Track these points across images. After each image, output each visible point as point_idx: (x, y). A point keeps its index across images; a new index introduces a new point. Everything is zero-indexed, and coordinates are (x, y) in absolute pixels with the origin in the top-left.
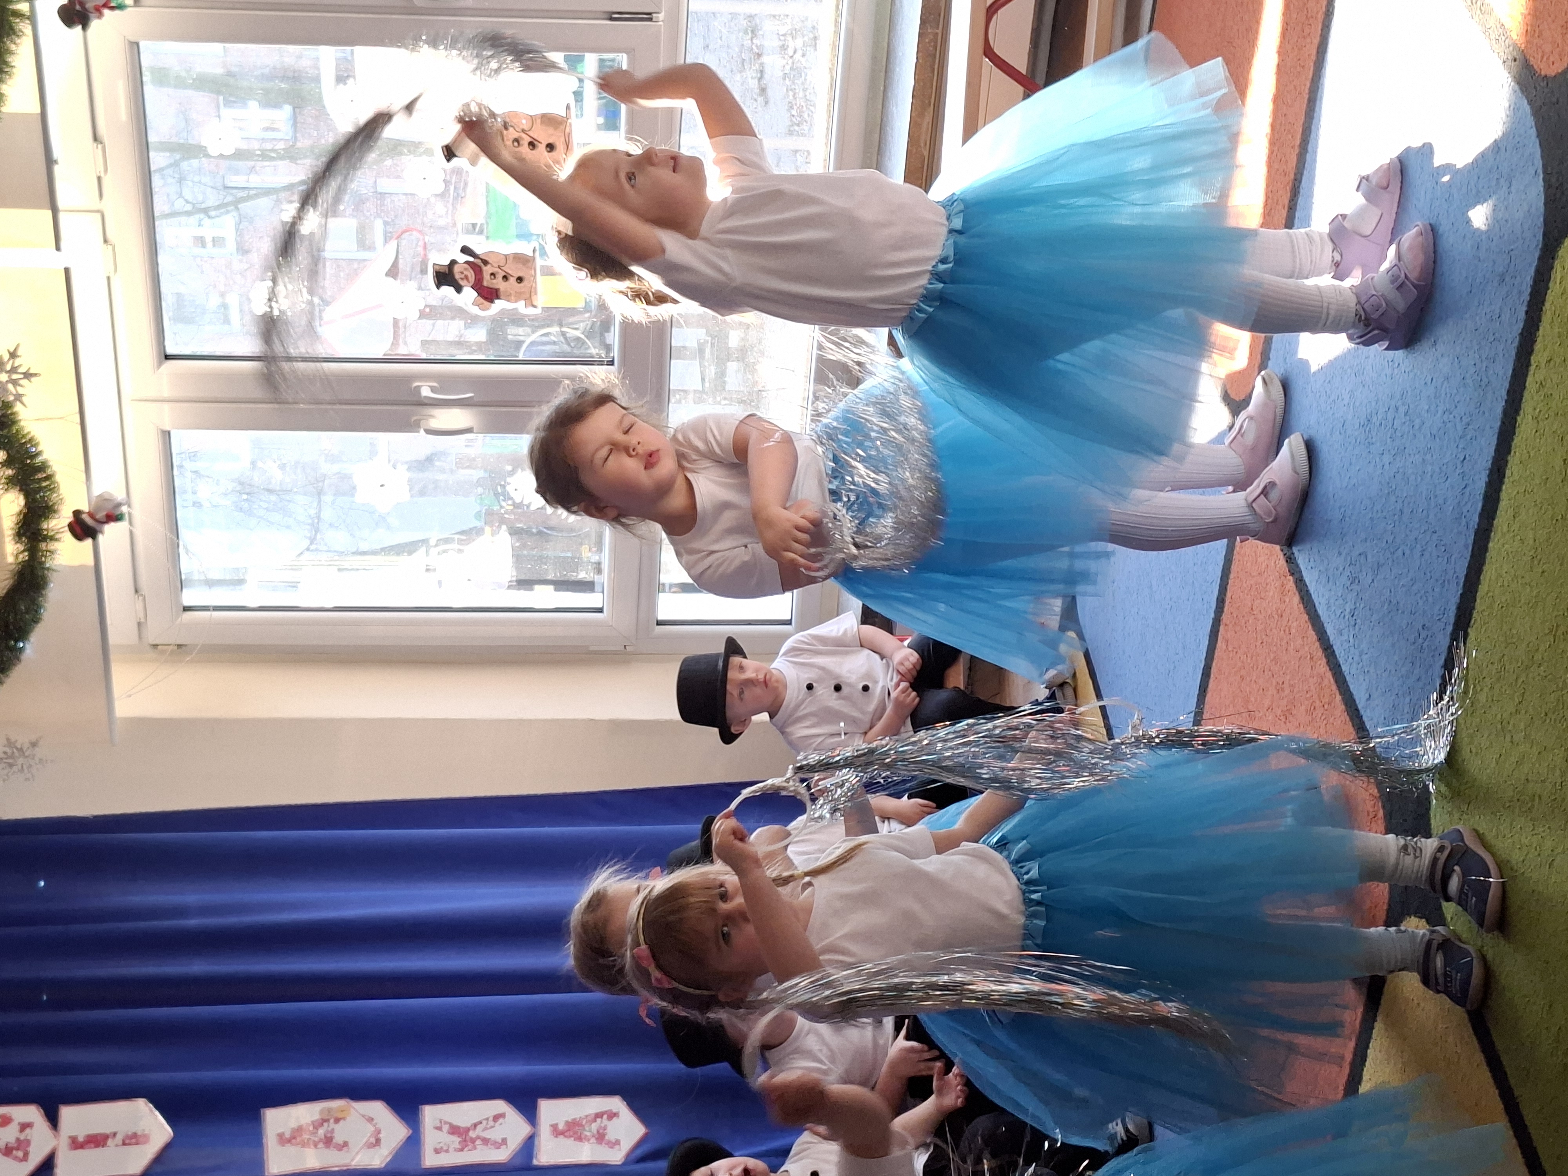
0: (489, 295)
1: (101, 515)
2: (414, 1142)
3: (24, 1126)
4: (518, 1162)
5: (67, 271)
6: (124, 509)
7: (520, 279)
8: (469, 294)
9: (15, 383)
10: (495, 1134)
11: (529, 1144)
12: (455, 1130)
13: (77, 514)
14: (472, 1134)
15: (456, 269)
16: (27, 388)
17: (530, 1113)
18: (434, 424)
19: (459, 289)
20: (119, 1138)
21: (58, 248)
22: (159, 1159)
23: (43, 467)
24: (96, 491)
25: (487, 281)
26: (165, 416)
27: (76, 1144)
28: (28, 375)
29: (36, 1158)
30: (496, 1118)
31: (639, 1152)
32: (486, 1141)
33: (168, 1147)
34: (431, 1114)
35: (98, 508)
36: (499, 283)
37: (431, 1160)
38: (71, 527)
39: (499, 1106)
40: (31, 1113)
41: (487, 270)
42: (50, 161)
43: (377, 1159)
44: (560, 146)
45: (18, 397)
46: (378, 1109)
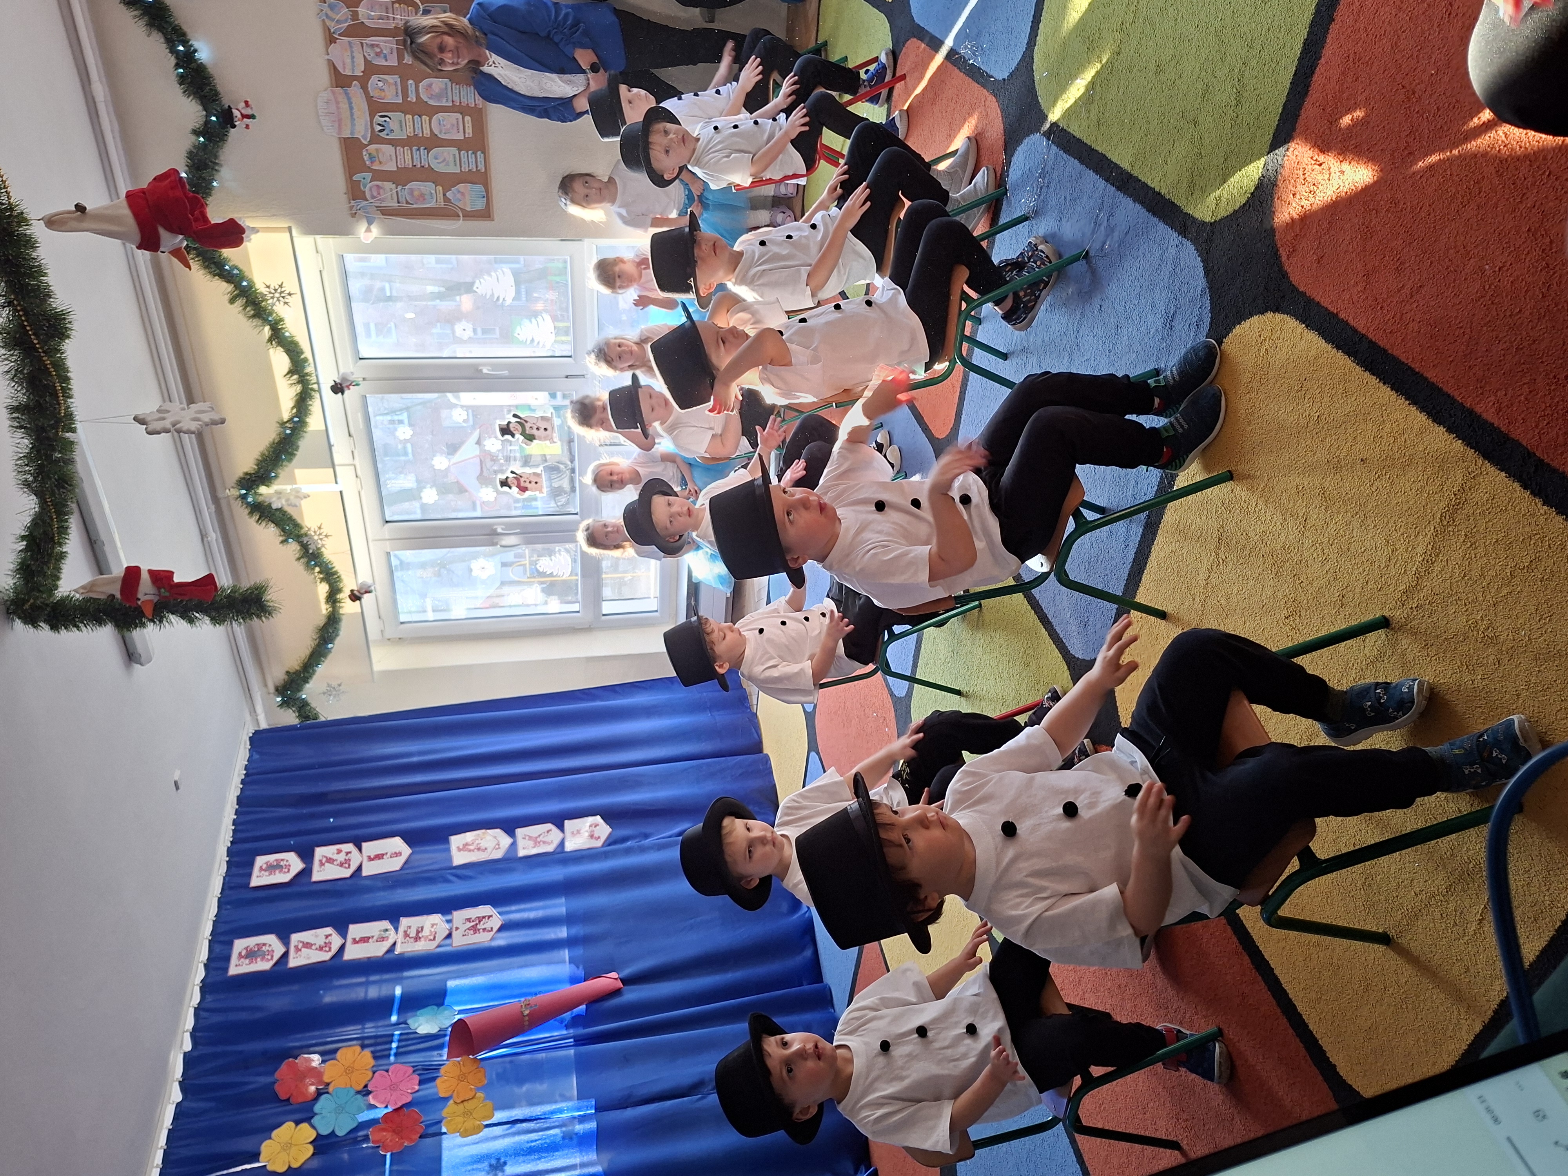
0: (523, 489)
1: (363, 591)
2: (514, 845)
3: (348, 853)
4: (559, 850)
5: (341, 492)
6: (372, 588)
7: (536, 483)
8: (515, 489)
9: (321, 539)
10: (548, 838)
11: (562, 844)
12: (530, 838)
13: (352, 591)
14: (539, 840)
15: (509, 480)
16: (326, 542)
17: (561, 827)
18: (504, 543)
19: (510, 487)
20: (389, 855)
21: (336, 483)
22: (406, 863)
23: (336, 573)
24: (360, 581)
25: (522, 484)
26: (387, 547)
27: (370, 859)
28: (326, 536)
29: (354, 867)
30: (548, 832)
31: (608, 842)
32: (544, 842)
33: (411, 855)
34: (520, 832)
35: (361, 588)
36: (527, 485)
37: (521, 853)
38: (350, 596)
39: (549, 826)
40: (350, 847)
41: (522, 480)
42: (330, 446)
43: (498, 855)
44: (549, 429)
45: (323, 546)
46: (498, 832)
